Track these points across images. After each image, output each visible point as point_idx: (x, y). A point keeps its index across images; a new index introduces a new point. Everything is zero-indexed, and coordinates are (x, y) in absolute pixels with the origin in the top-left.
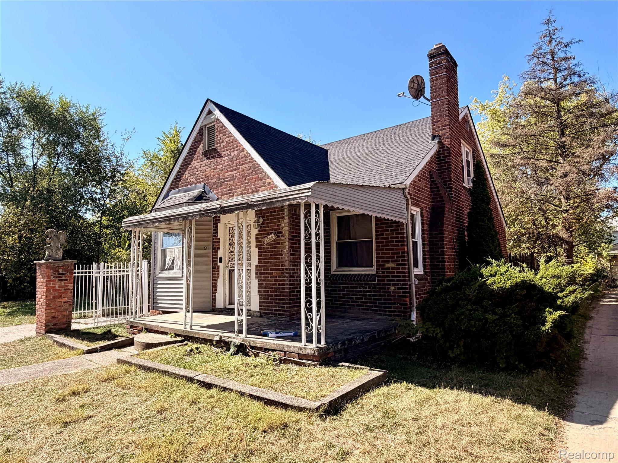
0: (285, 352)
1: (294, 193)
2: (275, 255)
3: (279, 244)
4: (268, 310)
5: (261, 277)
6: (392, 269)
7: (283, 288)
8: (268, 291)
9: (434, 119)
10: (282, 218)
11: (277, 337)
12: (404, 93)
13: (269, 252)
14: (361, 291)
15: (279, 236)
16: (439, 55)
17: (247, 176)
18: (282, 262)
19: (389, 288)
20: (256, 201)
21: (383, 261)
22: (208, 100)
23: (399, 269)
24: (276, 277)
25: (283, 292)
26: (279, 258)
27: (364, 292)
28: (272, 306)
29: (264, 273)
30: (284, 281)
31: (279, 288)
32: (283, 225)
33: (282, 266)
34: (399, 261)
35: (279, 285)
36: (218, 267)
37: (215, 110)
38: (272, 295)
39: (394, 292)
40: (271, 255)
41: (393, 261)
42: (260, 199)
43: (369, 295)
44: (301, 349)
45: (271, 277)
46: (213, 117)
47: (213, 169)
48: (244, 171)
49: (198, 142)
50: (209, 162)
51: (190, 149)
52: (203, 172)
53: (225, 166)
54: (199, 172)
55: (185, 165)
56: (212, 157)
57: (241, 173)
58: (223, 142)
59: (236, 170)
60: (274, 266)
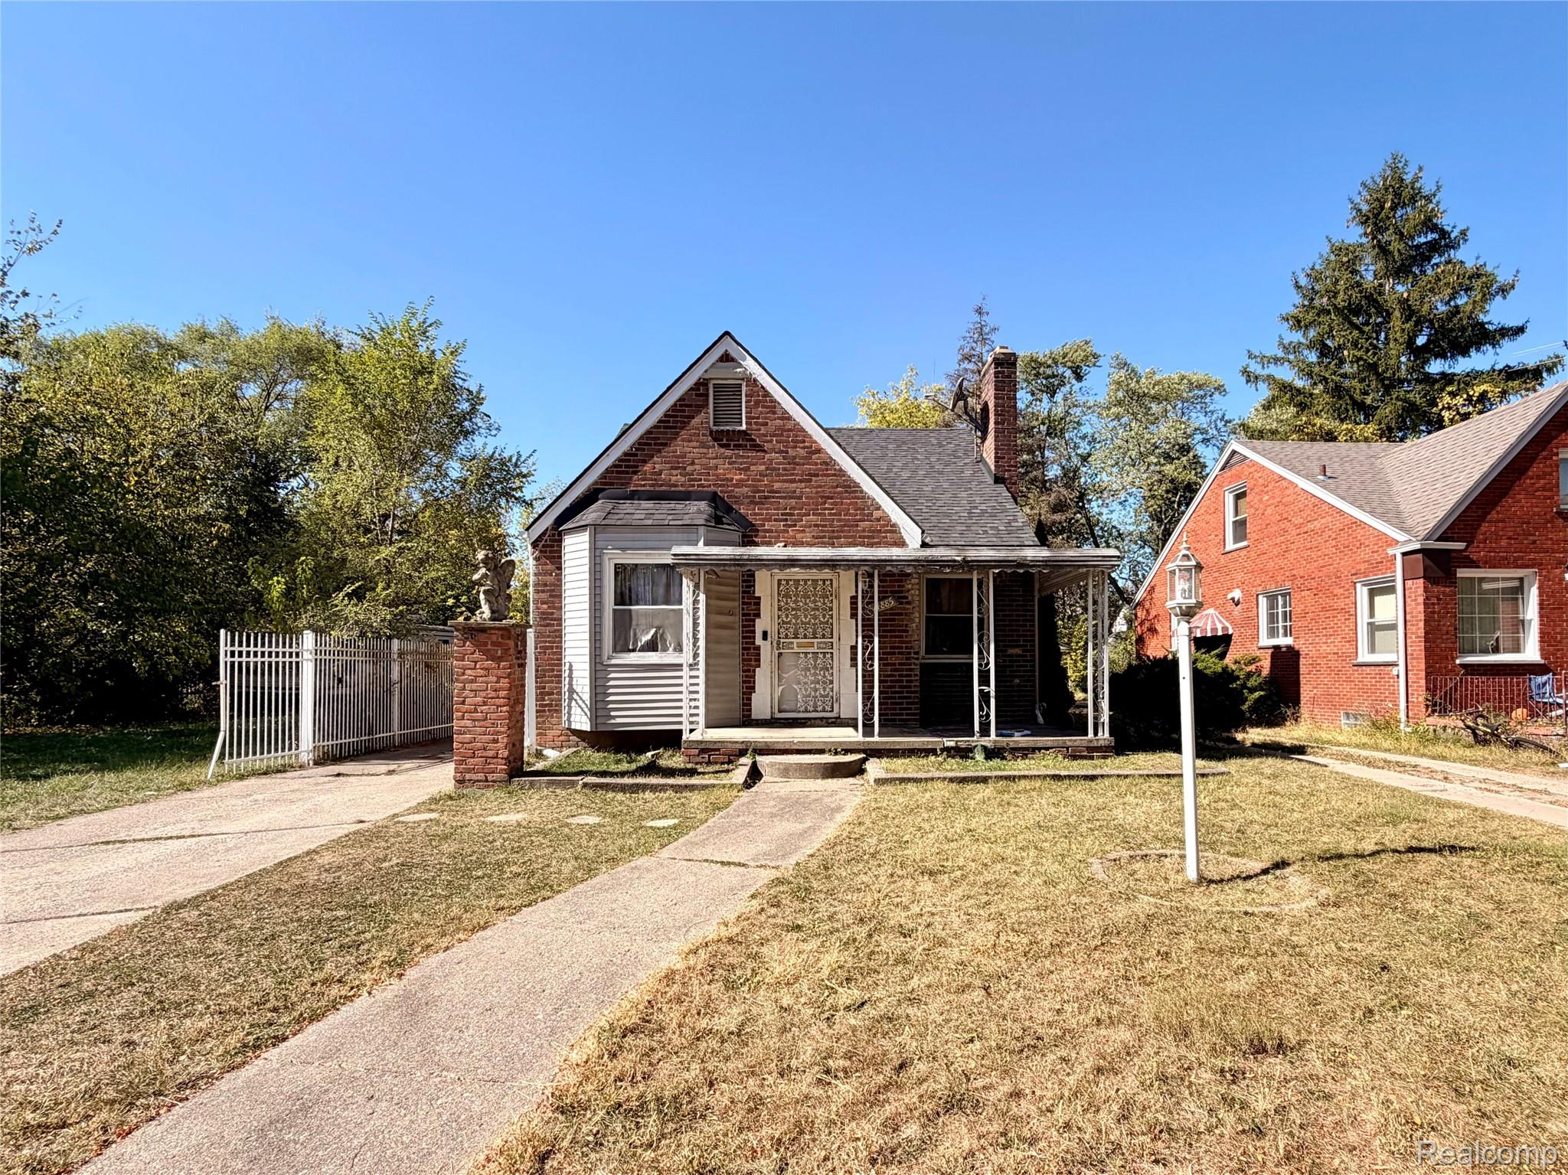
2: (894, 631)
6: (1017, 655)
10: (907, 575)
13: (881, 625)
15: (901, 603)
17: (829, 498)
18: (908, 642)
21: (1004, 646)
22: (727, 333)
24: (895, 664)
25: (909, 687)
30: (911, 670)
31: (900, 682)
32: (910, 586)
33: (907, 648)
36: (758, 648)
37: (744, 359)
39: (1018, 686)
40: (884, 631)
45: (885, 665)
46: (739, 370)
47: (740, 469)
48: (820, 487)
49: (691, 406)
50: (728, 453)
51: (666, 415)
52: (710, 468)
53: (775, 469)
54: (698, 467)
55: (650, 444)
56: (735, 446)
57: (814, 490)
58: (767, 424)
59: (801, 481)
60: (892, 647)
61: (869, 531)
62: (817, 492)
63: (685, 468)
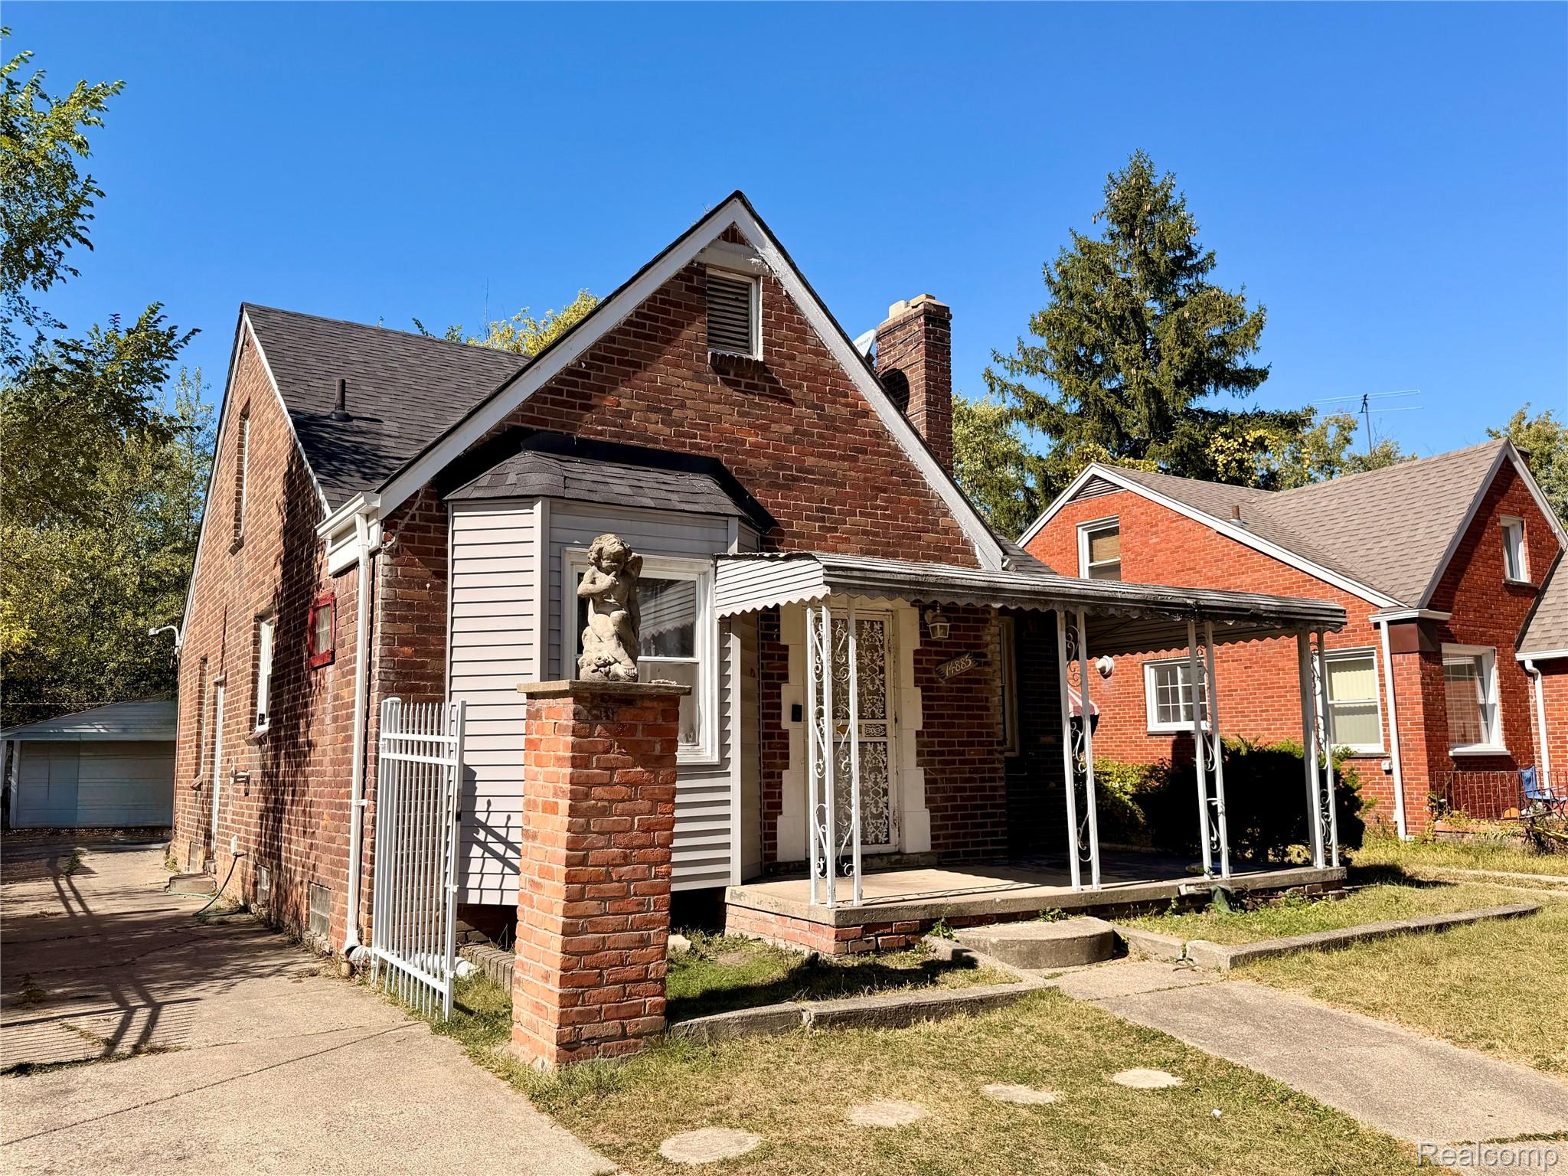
2: (970, 708)
3: (978, 681)
4: (955, 845)
5: (932, 763)
7: (994, 789)
8: (954, 799)
13: (955, 699)
15: (979, 665)
18: (990, 726)
19: (1048, 784)
22: (738, 195)
24: (973, 762)
25: (994, 798)
26: (980, 717)
28: (965, 835)
29: (942, 753)
30: (995, 770)
31: (983, 789)
33: (988, 735)
35: (982, 780)
36: (785, 735)
38: (965, 808)
40: (959, 708)
45: (962, 762)
46: (754, 260)
47: (756, 427)
48: (870, 471)
49: (678, 305)
50: (737, 396)
51: (637, 314)
52: (709, 419)
53: (804, 434)
54: (690, 413)
55: (612, 361)
56: (747, 385)
57: (862, 476)
58: (792, 358)
59: (843, 458)
60: (970, 735)
61: (936, 548)
62: (866, 479)
63: (669, 412)
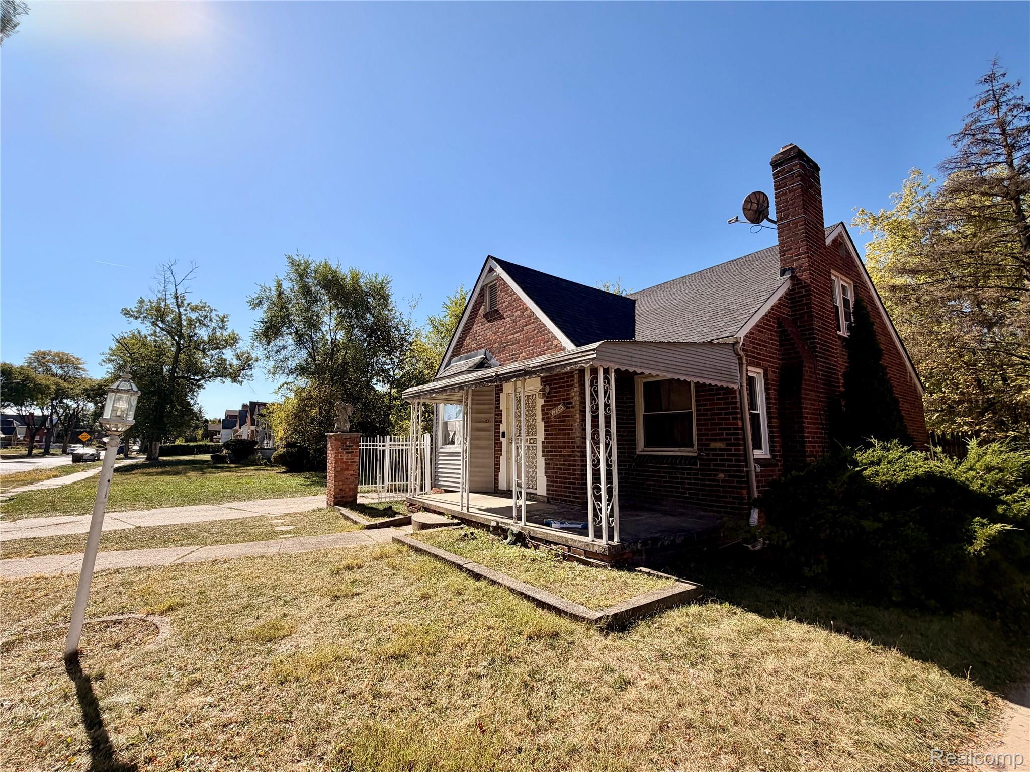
0: (569, 547)
1: (576, 356)
2: (564, 430)
3: (568, 416)
4: (557, 495)
5: (547, 456)
6: (721, 450)
7: (574, 470)
8: (556, 473)
9: (783, 247)
10: (572, 385)
11: (562, 528)
12: (737, 218)
13: (557, 426)
14: (678, 478)
15: (568, 408)
16: (787, 160)
17: (531, 339)
18: (574, 438)
19: (717, 475)
20: (533, 368)
21: (706, 440)
22: (489, 256)
23: (731, 450)
24: (565, 456)
25: (574, 475)
26: (569, 434)
27: (682, 478)
28: (561, 491)
29: (552, 452)
30: (575, 461)
31: (569, 470)
32: (573, 394)
33: (572, 443)
34: (730, 439)
35: (569, 465)
36: (501, 443)
37: (496, 267)
38: (561, 478)
39: (723, 481)
40: (560, 430)
41: (721, 440)
42: (538, 364)
43: (689, 484)
44: (587, 545)
45: (560, 456)
46: (495, 274)
47: (495, 333)
48: (527, 332)
49: (479, 303)
50: (491, 324)
56: (494, 319)
57: (524, 335)
58: (505, 301)
59: (519, 332)
60: (564, 443)
62: (526, 337)
